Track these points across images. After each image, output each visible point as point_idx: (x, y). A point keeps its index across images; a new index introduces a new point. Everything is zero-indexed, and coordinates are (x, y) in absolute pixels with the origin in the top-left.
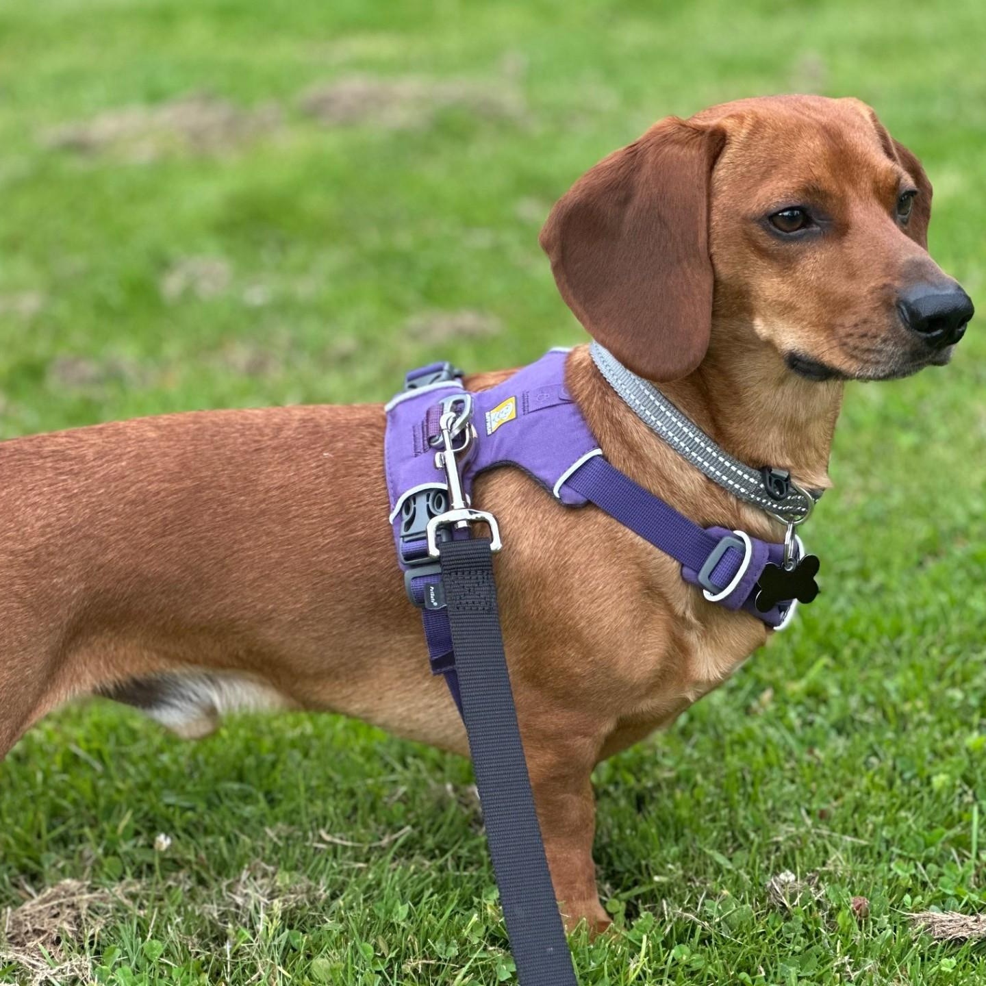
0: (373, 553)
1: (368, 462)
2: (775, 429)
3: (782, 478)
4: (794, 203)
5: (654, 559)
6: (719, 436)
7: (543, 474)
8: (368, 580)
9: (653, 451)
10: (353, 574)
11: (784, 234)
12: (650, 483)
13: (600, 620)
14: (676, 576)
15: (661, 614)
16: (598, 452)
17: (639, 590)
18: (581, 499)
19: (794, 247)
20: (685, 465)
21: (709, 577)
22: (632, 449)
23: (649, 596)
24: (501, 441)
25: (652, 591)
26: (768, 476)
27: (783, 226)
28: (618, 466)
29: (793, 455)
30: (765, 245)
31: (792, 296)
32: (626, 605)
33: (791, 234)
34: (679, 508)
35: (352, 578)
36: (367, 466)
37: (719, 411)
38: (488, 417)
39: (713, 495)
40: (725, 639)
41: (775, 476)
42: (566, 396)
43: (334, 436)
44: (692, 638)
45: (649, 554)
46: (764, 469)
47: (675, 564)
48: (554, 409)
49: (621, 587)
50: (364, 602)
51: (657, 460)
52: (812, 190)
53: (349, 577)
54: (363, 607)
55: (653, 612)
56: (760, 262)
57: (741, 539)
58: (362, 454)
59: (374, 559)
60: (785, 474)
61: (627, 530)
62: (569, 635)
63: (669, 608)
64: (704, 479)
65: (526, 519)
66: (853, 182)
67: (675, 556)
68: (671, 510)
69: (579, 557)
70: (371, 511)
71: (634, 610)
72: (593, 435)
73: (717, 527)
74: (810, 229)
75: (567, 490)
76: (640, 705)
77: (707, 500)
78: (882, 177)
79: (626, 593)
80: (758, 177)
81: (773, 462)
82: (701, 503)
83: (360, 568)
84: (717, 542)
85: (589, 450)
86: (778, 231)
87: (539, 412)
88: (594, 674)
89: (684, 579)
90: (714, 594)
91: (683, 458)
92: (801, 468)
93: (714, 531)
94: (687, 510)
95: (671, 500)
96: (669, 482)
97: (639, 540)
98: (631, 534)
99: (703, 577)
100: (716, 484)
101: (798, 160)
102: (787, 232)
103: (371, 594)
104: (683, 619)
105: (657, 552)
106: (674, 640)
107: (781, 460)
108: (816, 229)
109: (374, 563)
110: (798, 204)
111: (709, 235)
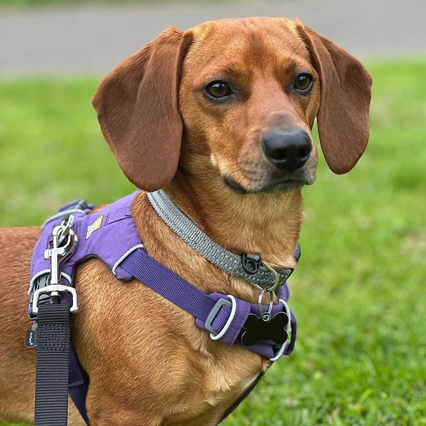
0: (18, 313)
1: (21, 259)
2: (247, 228)
3: (255, 260)
4: (218, 78)
5: (175, 313)
6: (209, 231)
7: (109, 261)
8: (15, 330)
9: (171, 243)
10: (7, 326)
11: (215, 99)
12: (170, 264)
13: (139, 352)
14: (191, 324)
15: (182, 349)
16: (141, 246)
17: (165, 333)
18: (128, 276)
19: (221, 107)
20: (193, 252)
21: (211, 324)
22: (160, 244)
23: (173, 338)
24: (91, 242)
25: (175, 334)
26: (244, 258)
27: (214, 93)
28: (151, 254)
29: (260, 246)
30: (206, 106)
31: (221, 138)
32: (155, 343)
33: (219, 99)
34: (190, 281)
35: (6, 329)
36: (20, 261)
37: (206, 215)
38: (88, 229)
39: (212, 272)
40: (232, 364)
41: (249, 259)
42: (128, 213)
43: (5, 244)
44: (207, 364)
45: (173, 310)
46: (243, 254)
47: (190, 316)
48: (120, 221)
49: (152, 331)
50: (16, 344)
51: (174, 249)
52: (230, 71)
53: (5, 328)
54: (16, 348)
55: (177, 348)
56: (206, 117)
57: (230, 300)
58: (19, 254)
59: (18, 317)
60: (257, 258)
61: (158, 295)
62: (124, 362)
63: (188, 344)
64: (206, 261)
65: (100, 289)
66: (262, 67)
67: (189, 311)
68: (184, 281)
69: (127, 312)
70: (19, 287)
71: (161, 346)
72: (139, 236)
73: (215, 293)
74: (231, 96)
75: (120, 270)
76: (176, 408)
77: (208, 274)
78: (280, 64)
79: (155, 335)
80: (204, 63)
81: (247, 249)
82: (204, 277)
83: (10, 323)
84: (216, 302)
85: (135, 245)
86: (211, 97)
87: (112, 224)
88: (139, 388)
89: (197, 327)
90: (215, 336)
91: (192, 248)
92: (267, 253)
93: (213, 295)
94: (196, 282)
95: (185, 276)
96: (183, 264)
97: (166, 301)
98: (160, 297)
99: (207, 325)
100: (214, 265)
101: (227, 53)
102: (217, 97)
103: (19, 340)
104: (198, 351)
105: (177, 308)
106: (193, 365)
107: (252, 248)
108: (234, 96)
109: (18, 319)
110: (220, 79)
111: (178, 100)
